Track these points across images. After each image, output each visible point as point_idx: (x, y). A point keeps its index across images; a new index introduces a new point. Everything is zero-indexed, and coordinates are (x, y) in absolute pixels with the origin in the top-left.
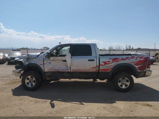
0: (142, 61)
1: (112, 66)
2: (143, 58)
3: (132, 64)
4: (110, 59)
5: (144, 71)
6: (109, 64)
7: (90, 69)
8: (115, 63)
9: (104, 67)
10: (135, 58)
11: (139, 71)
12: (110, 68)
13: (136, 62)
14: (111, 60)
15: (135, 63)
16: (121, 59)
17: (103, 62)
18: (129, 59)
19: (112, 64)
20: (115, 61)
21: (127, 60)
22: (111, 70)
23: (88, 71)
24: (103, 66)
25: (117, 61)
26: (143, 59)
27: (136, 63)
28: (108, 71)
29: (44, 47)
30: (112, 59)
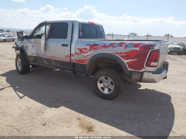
0: (138, 51)
1: (88, 57)
2: (141, 46)
3: (117, 55)
4: (88, 45)
5: (140, 71)
6: (85, 53)
7: (64, 57)
8: (93, 52)
9: (79, 56)
10: (124, 45)
11: (129, 69)
12: (86, 59)
13: (124, 53)
14: (88, 47)
15: (123, 55)
16: (102, 47)
17: (78, 49)
18: (114, 47)
19: (89, 54)
20: (93, 49)
21: (111, 48)
22: (88, 62)
23: (62, 60)
24: (78, 54)
25: (96, 49)
26: (140, 48)
27: (125, 55)
28: (84, 63)
29: (131, 34)
30: (90, 45)
